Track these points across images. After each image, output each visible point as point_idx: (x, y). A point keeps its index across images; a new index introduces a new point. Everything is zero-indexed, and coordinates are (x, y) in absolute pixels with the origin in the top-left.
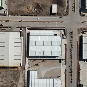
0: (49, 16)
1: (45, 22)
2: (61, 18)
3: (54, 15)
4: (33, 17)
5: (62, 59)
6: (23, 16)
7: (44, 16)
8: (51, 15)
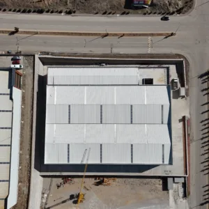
0: (123, 14)
1: (107, 35)
2: (166, 19)
3: (140, 11)
4: (63, 17)
5: (174, 177)
6: (24, 12)
7: (105, 13)
8: (131, 11)
